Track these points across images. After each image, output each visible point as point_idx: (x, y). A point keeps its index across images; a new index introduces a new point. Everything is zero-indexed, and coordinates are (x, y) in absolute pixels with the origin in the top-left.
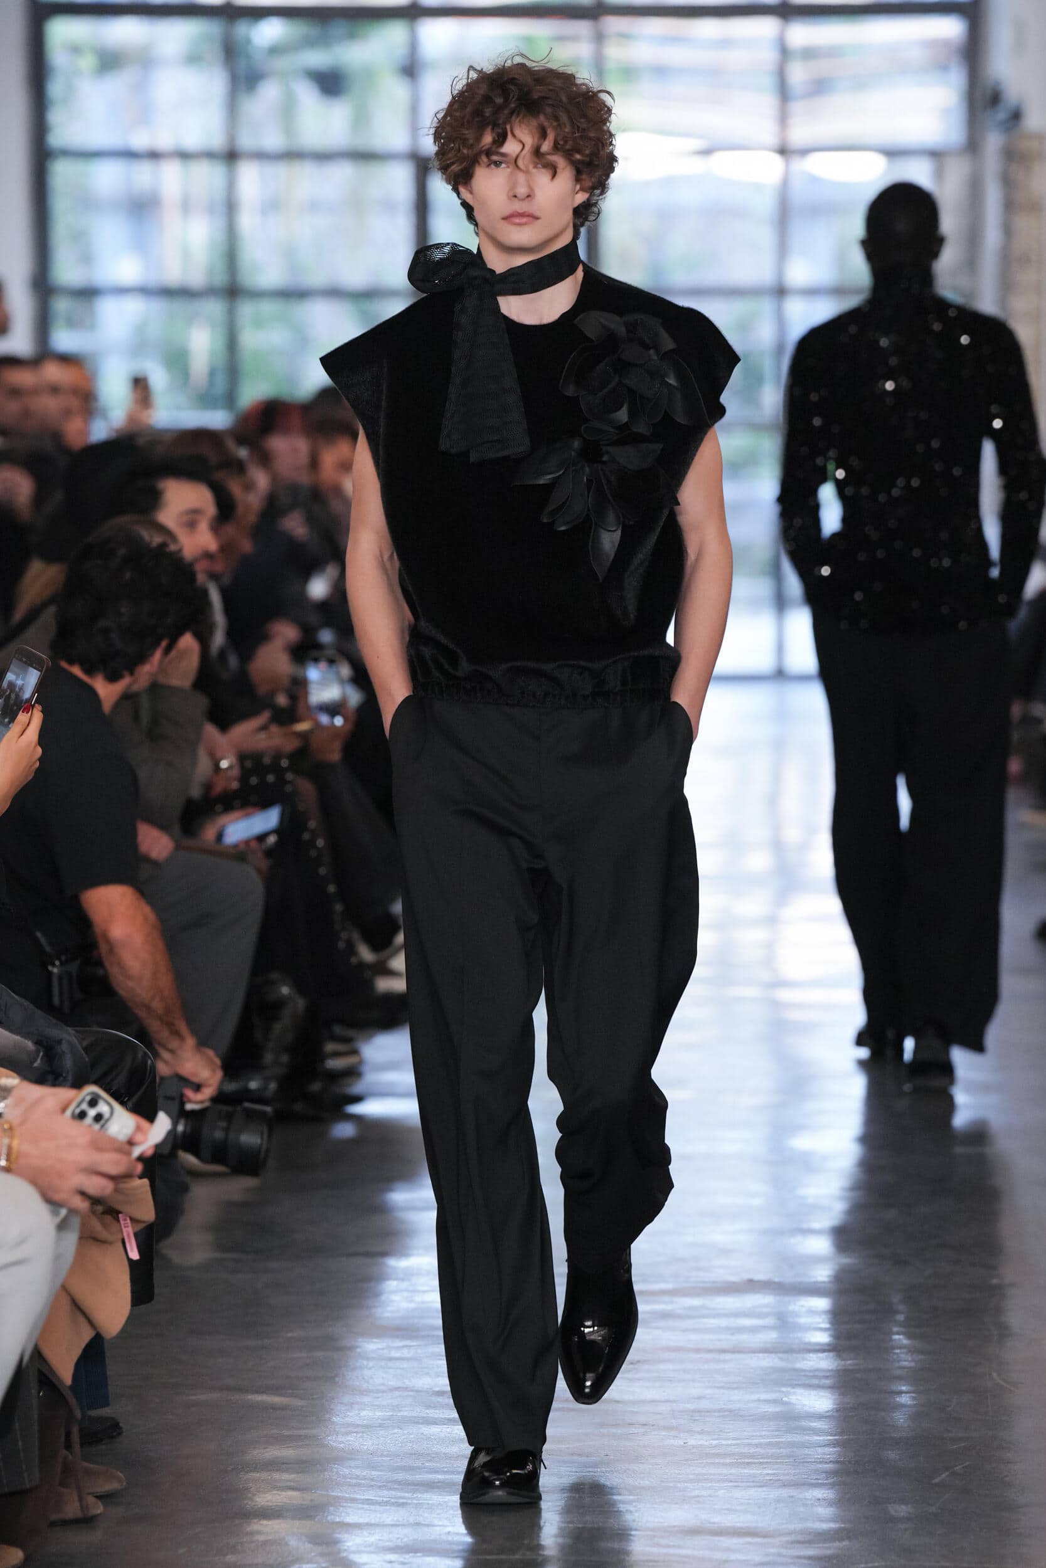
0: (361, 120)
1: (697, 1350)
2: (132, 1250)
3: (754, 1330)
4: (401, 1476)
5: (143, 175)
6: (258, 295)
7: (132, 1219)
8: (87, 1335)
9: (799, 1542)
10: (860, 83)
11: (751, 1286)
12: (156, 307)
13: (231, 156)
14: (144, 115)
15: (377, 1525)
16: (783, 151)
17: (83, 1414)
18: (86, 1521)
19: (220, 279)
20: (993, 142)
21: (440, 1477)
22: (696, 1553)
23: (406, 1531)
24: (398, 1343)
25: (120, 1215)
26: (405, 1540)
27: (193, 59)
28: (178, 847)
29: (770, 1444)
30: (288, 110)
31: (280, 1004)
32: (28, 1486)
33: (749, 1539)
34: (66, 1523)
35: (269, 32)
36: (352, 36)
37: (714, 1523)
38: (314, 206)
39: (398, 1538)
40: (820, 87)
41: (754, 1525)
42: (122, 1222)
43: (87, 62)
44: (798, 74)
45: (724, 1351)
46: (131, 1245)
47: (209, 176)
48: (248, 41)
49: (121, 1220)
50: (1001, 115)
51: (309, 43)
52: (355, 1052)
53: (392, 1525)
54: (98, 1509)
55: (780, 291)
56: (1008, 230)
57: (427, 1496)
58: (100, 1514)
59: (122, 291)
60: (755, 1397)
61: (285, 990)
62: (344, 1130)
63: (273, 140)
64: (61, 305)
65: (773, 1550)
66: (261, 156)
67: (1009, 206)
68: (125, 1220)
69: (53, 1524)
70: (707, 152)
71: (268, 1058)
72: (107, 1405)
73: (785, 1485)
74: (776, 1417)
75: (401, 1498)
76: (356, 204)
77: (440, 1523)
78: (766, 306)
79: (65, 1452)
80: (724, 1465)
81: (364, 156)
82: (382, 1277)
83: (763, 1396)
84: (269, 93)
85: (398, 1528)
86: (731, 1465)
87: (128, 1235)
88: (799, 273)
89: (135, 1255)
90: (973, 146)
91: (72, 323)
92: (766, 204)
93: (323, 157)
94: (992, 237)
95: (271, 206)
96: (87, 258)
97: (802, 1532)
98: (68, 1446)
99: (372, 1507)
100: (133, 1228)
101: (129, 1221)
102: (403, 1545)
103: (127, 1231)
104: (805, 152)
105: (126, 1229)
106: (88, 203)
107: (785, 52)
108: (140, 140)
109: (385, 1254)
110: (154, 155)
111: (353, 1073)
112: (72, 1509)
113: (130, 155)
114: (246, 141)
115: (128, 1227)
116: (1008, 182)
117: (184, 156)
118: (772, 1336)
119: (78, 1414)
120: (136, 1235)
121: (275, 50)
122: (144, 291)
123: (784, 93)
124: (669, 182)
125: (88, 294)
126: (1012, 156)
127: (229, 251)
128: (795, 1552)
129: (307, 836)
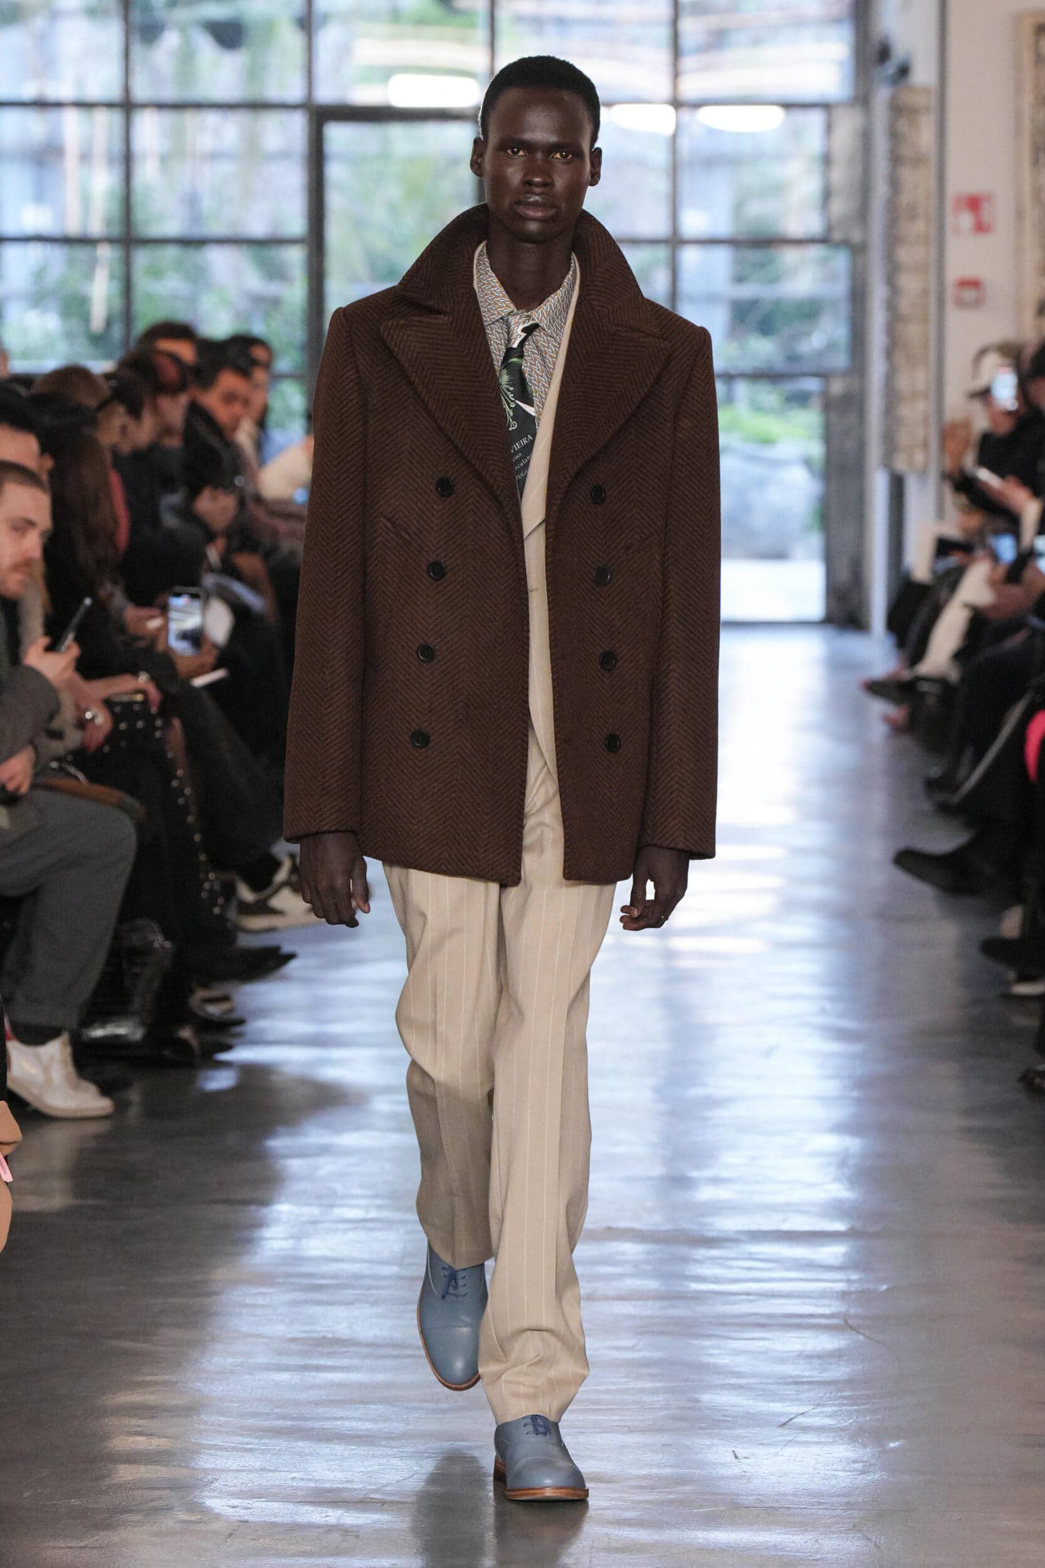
0: (256, 69)
3: (609, 1277)
4: (250, 1422)
6: (152, 242)
11: (610, 1234)
12: (57, 257)
13: (127, 106)
14: (47, 65)
16: (677, 103)
19: (116, 231)
20: (882, 95)
21: (289, 1423)
23: (251, 1476)
26: (250, 1485)
30: (187, 59)
31: (149, 951)
44: (691, 29)
47: (108, 124)
50: (890, 69)
52: (228, 999)
55: (676, 241)
56: (895, 184)
59: (22, 239)
61: (156, 938)
62: (219, 1080)
63: (170, 91)
66: (159, 106)
67: (896, 159)
71: (135, 1001)
75: (247, 1443)
76: (250, 152)
78: (661, 256)
81: (257, 106)
84: (169, 43)
88: (694, 222)
89: (8, 1177)
90: (862, 99)
92: (660, 157)
93: (224, 107)
94: (880, 190)
95: (169, 157)
97: (646, 1477)
99: (219, 1453)
104: (697, 105)
107: (677, 8)
113: (33, 105)
114: (141, 91)
116: (897, 136)
117: (85, 105)
122: (45, 239)
123: (676, 47)
126: (898, 110)
127: (128, 200)
128: (637, 1497)
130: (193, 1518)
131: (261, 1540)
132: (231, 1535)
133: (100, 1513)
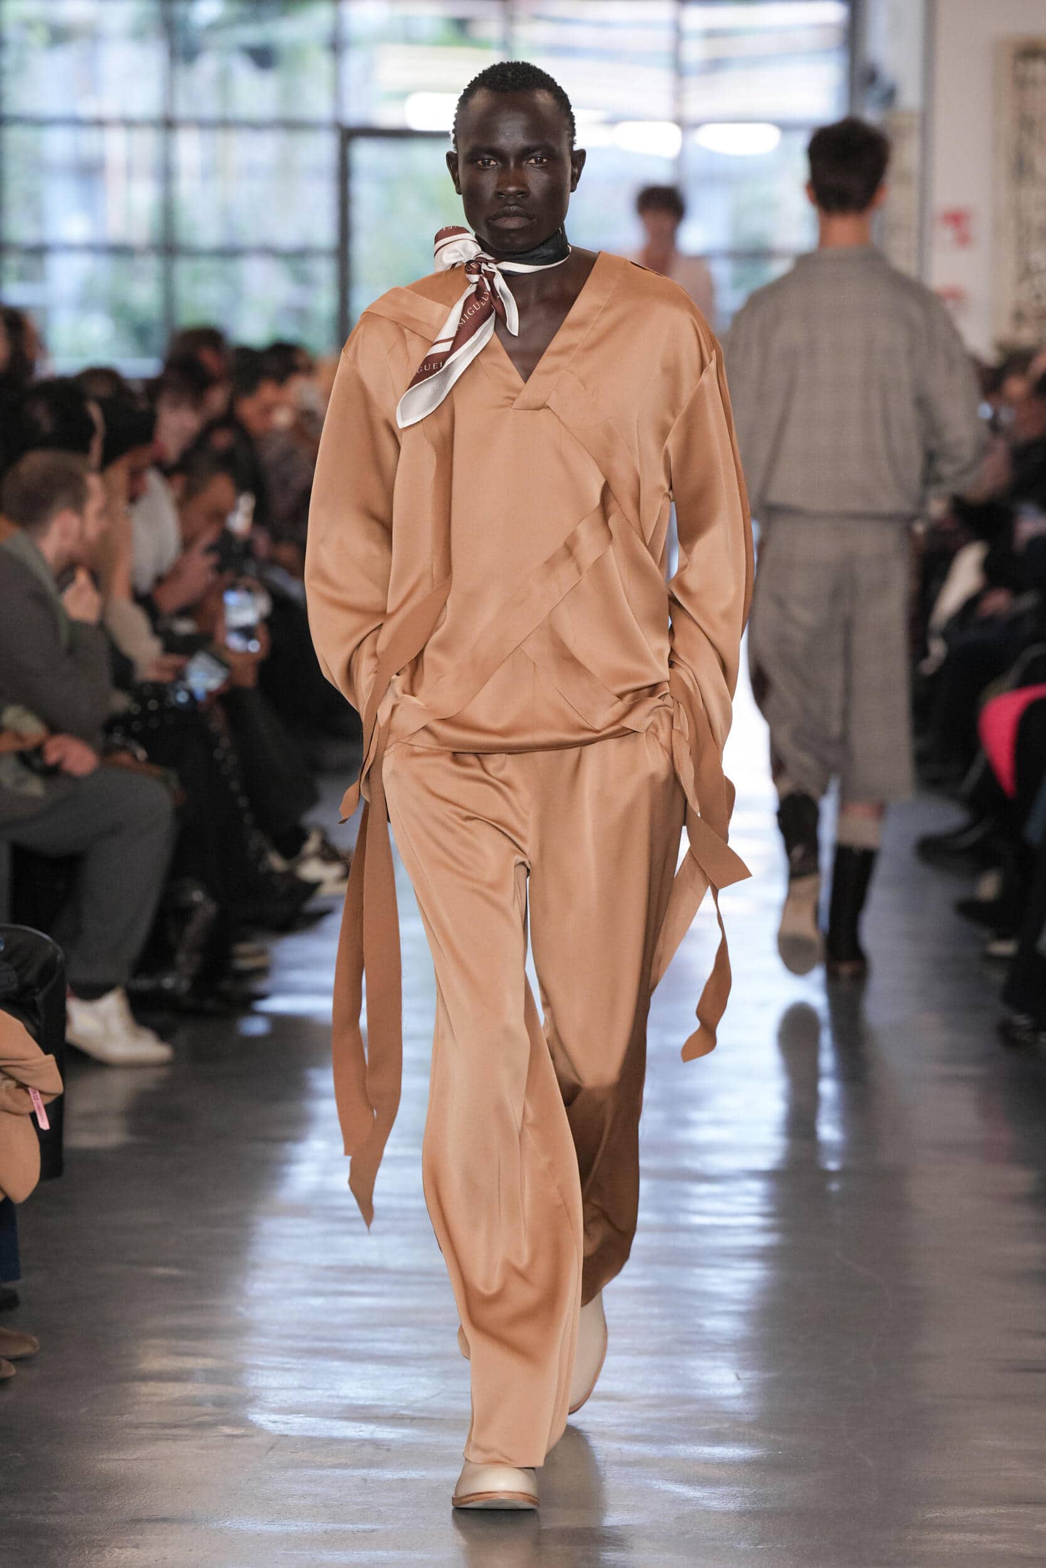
0: (289, 92)
4: (289, 1343)
5: (89, 142)
6: (194, 253)
7: (41, 1092)
10: (754, 61)
13: (168, 124)
14: (92, 83)
16: (680, 122)
19: (158, 236)
21: (325, 1345)
25: (29, 1089)
30: (224, 81)
31: (192, 908)
36: (284, 13)
38: (250, 172)
40: (715, 65)
42: (32, 1095)
43: (37, 38)
44: (695, 52)
47: (147, 142)
48: (186, 19)
49: (31, 1093)
50: (878, 91)
51: (242, 19)
52: (262, 953)
53: (278, 1388)
54: (11, 1371)
59: (70, 248)
61: (197, 896)
62: (256, 1027)
63: (210, 108)
64: (13, 262)
66: (204, 124)
70: (612, 123)
71: (181, 958)
75: (287, 1363)
76: (285, 169)
81: (292, 125)
84: (208, 66)
85: (282, 1391)
87: (39, 1108)
89: (44, 1124)
91: (24, 277)
93: (256, 126)
95: (210, 171)
96: (39, 218)
100: (42, 1101)
101: (38, 1093)
103: (37, 1104)
104: (697, 125)
105: (36, 1101)
106: (40, 166)
107: (679, 32)
108: (88, 108)
110: (100, 123)
111: (262, 972)
113: (76, 122)
114: (182, 109)
115: (37, 1099)
117: (129, 123)
120: (46, 1107)
121: (214, 27)
122: (94, 248)
123: (679, 69)
125: (39, 251)
127: (168, 211)
128: (646, 1415)
129: (218, 754)
130: (237, 1432)
131: (300, 1453)
132: (272, 1448)
133: (151, 1428)
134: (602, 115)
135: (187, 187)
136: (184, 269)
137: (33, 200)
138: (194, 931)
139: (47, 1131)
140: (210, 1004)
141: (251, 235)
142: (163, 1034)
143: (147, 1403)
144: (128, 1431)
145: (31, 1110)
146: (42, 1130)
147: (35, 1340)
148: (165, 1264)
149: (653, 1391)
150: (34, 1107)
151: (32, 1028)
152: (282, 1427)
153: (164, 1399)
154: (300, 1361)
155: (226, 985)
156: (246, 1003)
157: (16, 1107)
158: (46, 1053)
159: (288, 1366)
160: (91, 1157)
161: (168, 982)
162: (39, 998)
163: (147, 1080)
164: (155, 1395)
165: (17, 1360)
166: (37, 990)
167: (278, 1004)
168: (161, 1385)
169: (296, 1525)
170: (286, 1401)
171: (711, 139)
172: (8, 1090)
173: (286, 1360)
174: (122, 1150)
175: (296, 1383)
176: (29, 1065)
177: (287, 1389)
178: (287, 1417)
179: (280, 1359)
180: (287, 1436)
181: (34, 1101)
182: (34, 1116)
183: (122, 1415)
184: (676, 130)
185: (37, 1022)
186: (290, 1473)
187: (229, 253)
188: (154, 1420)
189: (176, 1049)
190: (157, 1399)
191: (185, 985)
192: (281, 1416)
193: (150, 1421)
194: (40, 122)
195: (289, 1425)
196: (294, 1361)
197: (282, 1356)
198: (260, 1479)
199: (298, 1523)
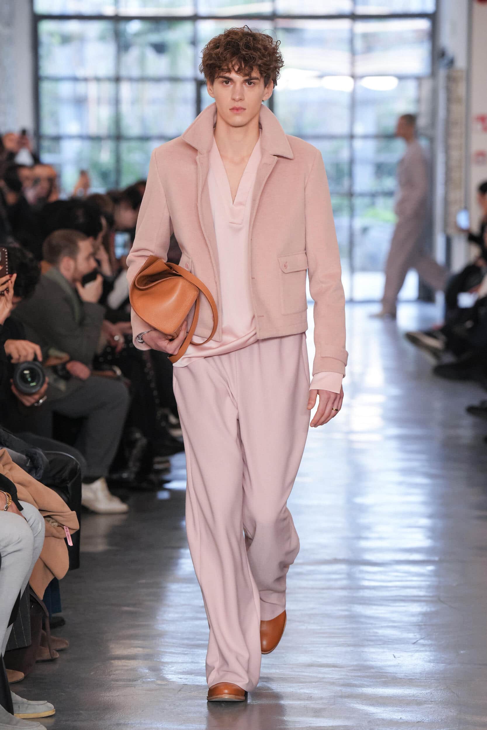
0: (173, 63)
1: (312, 588)
2: (70, 542)
3: (336, 580)
4: (186, 642)
5: (81, 88)
6: (129, 139)
8: (51, 578)
9: (355, 670)
11: (336, 561)
12: (86, 145)
13: (117, 79)
14: (81, 61)
15: (175, 663)
16: (353, 76)
17: (50, 615)
18: (52, 660)
19: (113, 132)
20: (442, 73)
22: (311, 674)
23: (188, 665)
24: (185, 585)
25: (64, 527)
26: (187, 669)
27: (102, 38)
28: (92, 374)
29: (343, 629)
30: (142, 61)
31: (136, 441)
32: (26, 645)
33: (333, 669)
34: (44, 661)
35: (134, 27)
36: (169, 28)
37: (318, 662)
38: (154, 102)
39: (184, 668)
40: (369, 49)
41: (335, 662)
43: (56, 40)
44: (360, 45)
45: (323, 589)
46: (69, 540)
47: (108, 88)
48: (125, 30)
50: (445, 61)
51: (151, 31)
52: (168, 462)
53: (182, 663)
54: (57, 655)
55: (352, 137)
56: (448, 111)
57: (196, 650)
58: (58, 657)
59: (71, 137)
60: (337, 608)
61: (138, 435)
62: (164, 495)
63: (135, 72)
64: (46, 144)
65: (343, 673)
66: (131, 79)
67: (449, 100)
68: (66, 529)
69: (37, 662)
70: (321, 77)
71: (131, 464)
72: (60, 611)
73: (349, 645)
74: (346, 617)
76: (171, 100)
77: (202, 662)
78: (345, 144)
79: (43, 631)
80: (323, 637)
81: (174, 79)
82: (179, 557)
83: (340, 608)
84: (134, 53)
86: (326, 637)
87: (68, 535)
88: (360, 129)
89: (71, 544)
90: (433, 74)
91: (50, 151)
92: (345, 100)
93: (158, 80)
94: (442, 113)
95: (135, 101)
96: (57, 123)
97: (356, 666)
98: (44, 628)
99: (173, 655)
100: (70, 532)
101: (68, 529)
102: (186, 671)
103: (67, 534)
104: (362, 77)
106: (57, 99)
107: (353, 35)
108: (80, 73)
109: (180, 547)
110: (86, 80)
111: (167, 470)
112: (46, 655)
113: (75, 79)
114: (124, 73)
115: (68, 532)
116: (449, 90)
117: (98, 79)
118: (344, 583)
119: (48, 614)
120: (71, 535)
121: (137, 35)
122: (81, 137)
123: (353, 51)
124: (304, 90)
125: (57, 138)
126: (451, 79)
127: (117, 120)
128: (353, 674)
129: (146, 370)
130: (163, 683)
131: (193, 693)
132: (180, 690)
133: (124, 681)
134: (317, 73)
135: (125, 108)
136: (124, 146)
137: (54, 115)
138: (136, 451)
139: (72, 546)
140: (144, 485)
141: (154, 131)
142: (123, 499)
143: (122, 670)
144: (113, 682)
145: (65, 537)
146: (69, 546)
147: (67, 641)
148: (128, 605)
149: (355, 663)
150: (66, 536)
151: (65, 498)
152: (184, 680)
153: (129, 668)
154: (191, 650)
155: (153, 477)
156: (161, 484)
157: (58, 535)
158: (72, 510)
159: (186, 652)
160: (92, 556)
161: (125, 475)
162: (69, 485)
163: (116, 520)
164: (125, 666)
165: (60, 651)
166: (68, 482)
167: (174, 485)
168: (127, 661)
169: (192, 726)
170: (186, 668)
171: (368, 83)
172: (54, 527)
173: (185, 649)
174: (105, 553)
175: (190, 660)
176: (64, 515)
177: (186, 663)
178: (186, 676)
179: (182, 649)
180: (187, 685)
181: (66, 533)
182: (66, 539)
183: (110, 675)
184: (351, 80)
185: (68, 496)
186: (189, 702)
187: (145, 139)
188: (125, 678)
189: (130, 506)
190: (126, 668)
191: (133, 476)
192: (184, 676)
193: (123, 678)
194: (57, 79)
195: (187, 680)
196: (189, 650)
197: (184, 648)
198: (175, 705)
199: (193, 725)
